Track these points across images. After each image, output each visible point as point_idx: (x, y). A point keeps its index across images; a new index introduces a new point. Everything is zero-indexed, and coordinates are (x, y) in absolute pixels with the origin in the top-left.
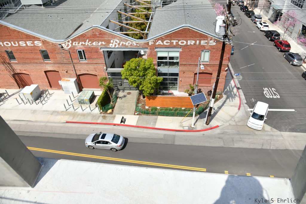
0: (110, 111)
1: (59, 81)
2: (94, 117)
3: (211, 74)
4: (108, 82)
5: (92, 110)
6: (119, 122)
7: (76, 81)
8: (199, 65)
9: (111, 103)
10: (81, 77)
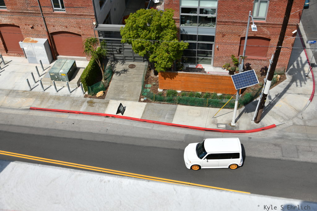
0: (100, 94)
1: (20, 42)
2: (74, 102)
3: (269, 40)
4: (98, 47)
5: (71, 91)
6: (114, 112)
7: (48, 43)
8: (248, 24)
9: (103, 81)
10: (54, 36)
